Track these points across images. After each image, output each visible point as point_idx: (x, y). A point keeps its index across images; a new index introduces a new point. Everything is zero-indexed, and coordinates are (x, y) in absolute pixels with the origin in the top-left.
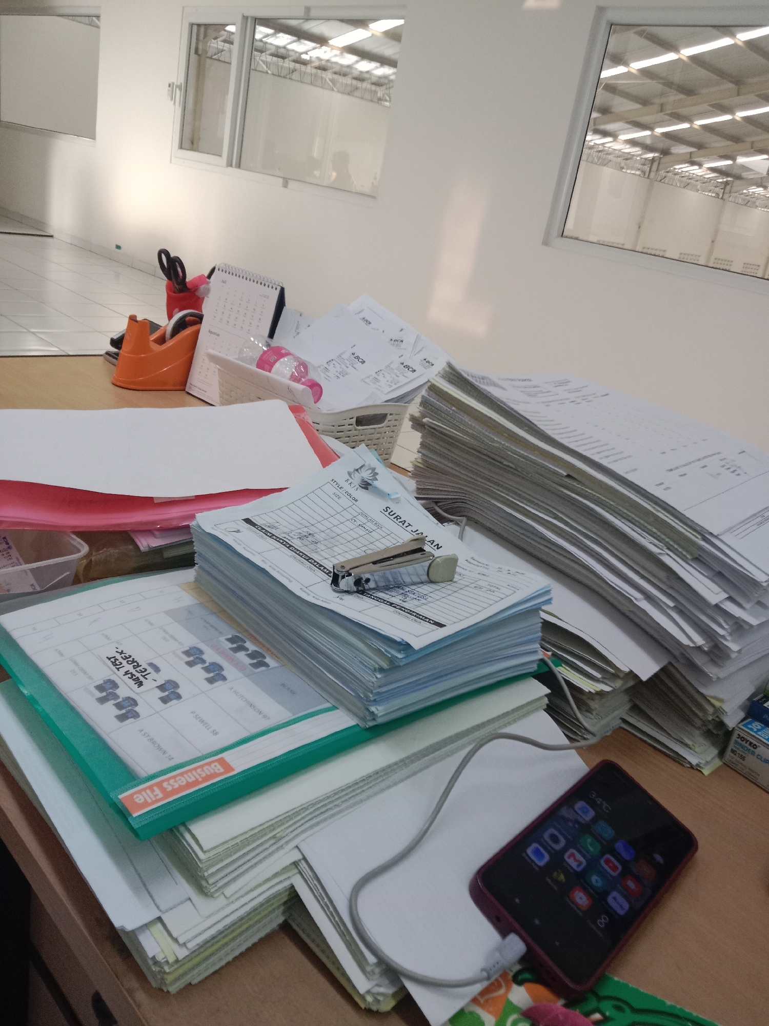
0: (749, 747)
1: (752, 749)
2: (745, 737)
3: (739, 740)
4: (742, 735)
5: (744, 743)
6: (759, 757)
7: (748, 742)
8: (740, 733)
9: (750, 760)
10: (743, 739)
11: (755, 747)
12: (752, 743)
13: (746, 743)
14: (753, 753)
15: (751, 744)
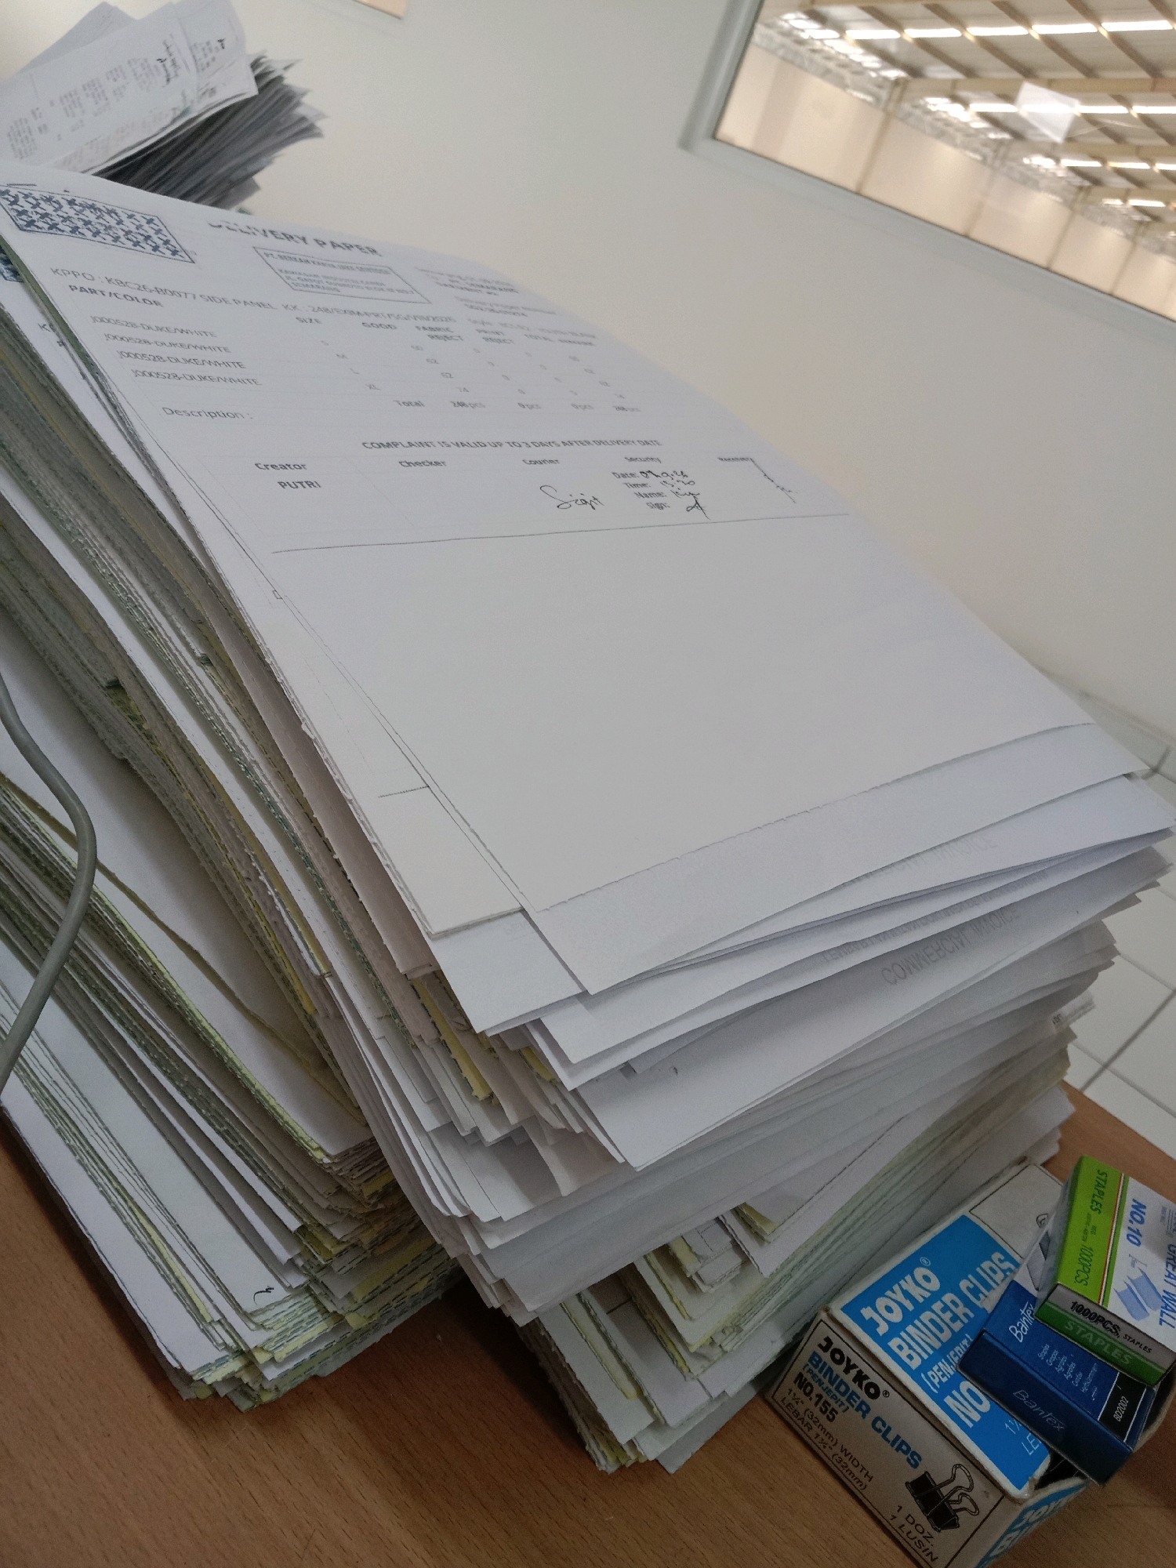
0: (854, 1387)
1: (862, 1394)
2: (847, 1352)
3: (826, 1357)
4: (837, 1343)
5: (839, 1369)
6: (881, 1427)
7: (854, 1372)
8: (833, 1337)
9: (849, 1426)
10: (838, 1356)
11: (874, 1391)
12: (866, 1377)
13: (847, 1371)
14: (862, 1408)
15: (860, 1377)
